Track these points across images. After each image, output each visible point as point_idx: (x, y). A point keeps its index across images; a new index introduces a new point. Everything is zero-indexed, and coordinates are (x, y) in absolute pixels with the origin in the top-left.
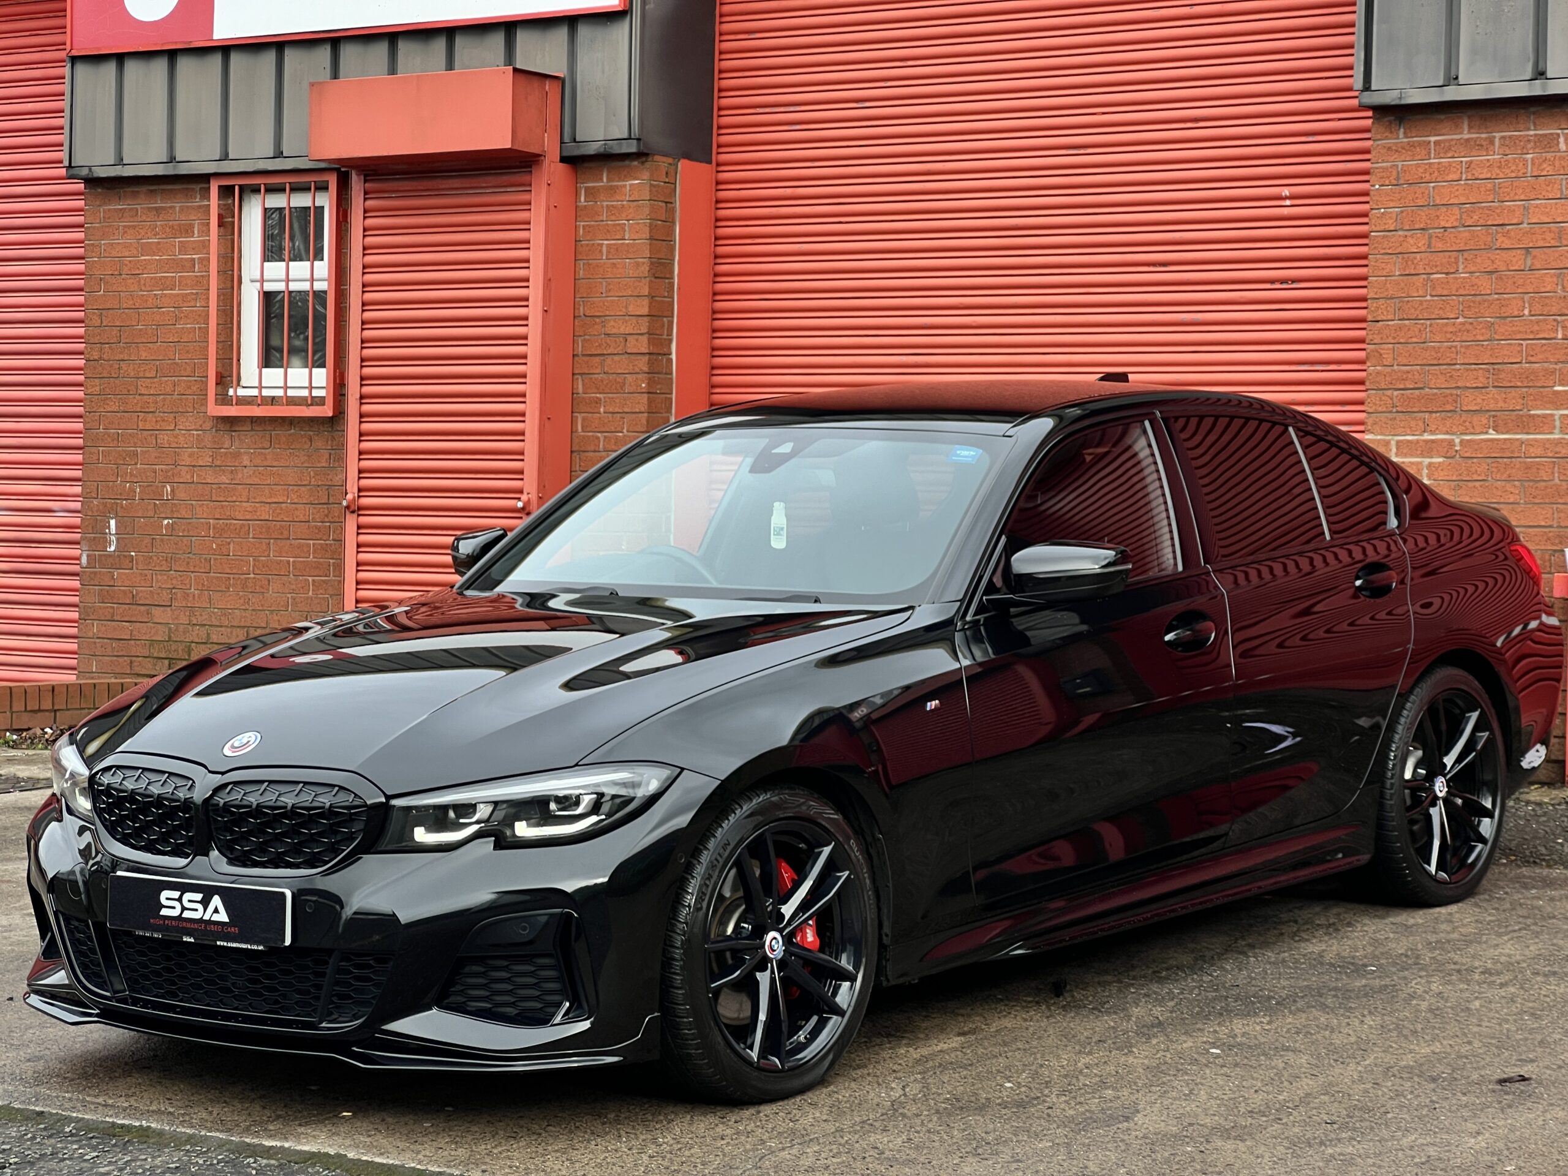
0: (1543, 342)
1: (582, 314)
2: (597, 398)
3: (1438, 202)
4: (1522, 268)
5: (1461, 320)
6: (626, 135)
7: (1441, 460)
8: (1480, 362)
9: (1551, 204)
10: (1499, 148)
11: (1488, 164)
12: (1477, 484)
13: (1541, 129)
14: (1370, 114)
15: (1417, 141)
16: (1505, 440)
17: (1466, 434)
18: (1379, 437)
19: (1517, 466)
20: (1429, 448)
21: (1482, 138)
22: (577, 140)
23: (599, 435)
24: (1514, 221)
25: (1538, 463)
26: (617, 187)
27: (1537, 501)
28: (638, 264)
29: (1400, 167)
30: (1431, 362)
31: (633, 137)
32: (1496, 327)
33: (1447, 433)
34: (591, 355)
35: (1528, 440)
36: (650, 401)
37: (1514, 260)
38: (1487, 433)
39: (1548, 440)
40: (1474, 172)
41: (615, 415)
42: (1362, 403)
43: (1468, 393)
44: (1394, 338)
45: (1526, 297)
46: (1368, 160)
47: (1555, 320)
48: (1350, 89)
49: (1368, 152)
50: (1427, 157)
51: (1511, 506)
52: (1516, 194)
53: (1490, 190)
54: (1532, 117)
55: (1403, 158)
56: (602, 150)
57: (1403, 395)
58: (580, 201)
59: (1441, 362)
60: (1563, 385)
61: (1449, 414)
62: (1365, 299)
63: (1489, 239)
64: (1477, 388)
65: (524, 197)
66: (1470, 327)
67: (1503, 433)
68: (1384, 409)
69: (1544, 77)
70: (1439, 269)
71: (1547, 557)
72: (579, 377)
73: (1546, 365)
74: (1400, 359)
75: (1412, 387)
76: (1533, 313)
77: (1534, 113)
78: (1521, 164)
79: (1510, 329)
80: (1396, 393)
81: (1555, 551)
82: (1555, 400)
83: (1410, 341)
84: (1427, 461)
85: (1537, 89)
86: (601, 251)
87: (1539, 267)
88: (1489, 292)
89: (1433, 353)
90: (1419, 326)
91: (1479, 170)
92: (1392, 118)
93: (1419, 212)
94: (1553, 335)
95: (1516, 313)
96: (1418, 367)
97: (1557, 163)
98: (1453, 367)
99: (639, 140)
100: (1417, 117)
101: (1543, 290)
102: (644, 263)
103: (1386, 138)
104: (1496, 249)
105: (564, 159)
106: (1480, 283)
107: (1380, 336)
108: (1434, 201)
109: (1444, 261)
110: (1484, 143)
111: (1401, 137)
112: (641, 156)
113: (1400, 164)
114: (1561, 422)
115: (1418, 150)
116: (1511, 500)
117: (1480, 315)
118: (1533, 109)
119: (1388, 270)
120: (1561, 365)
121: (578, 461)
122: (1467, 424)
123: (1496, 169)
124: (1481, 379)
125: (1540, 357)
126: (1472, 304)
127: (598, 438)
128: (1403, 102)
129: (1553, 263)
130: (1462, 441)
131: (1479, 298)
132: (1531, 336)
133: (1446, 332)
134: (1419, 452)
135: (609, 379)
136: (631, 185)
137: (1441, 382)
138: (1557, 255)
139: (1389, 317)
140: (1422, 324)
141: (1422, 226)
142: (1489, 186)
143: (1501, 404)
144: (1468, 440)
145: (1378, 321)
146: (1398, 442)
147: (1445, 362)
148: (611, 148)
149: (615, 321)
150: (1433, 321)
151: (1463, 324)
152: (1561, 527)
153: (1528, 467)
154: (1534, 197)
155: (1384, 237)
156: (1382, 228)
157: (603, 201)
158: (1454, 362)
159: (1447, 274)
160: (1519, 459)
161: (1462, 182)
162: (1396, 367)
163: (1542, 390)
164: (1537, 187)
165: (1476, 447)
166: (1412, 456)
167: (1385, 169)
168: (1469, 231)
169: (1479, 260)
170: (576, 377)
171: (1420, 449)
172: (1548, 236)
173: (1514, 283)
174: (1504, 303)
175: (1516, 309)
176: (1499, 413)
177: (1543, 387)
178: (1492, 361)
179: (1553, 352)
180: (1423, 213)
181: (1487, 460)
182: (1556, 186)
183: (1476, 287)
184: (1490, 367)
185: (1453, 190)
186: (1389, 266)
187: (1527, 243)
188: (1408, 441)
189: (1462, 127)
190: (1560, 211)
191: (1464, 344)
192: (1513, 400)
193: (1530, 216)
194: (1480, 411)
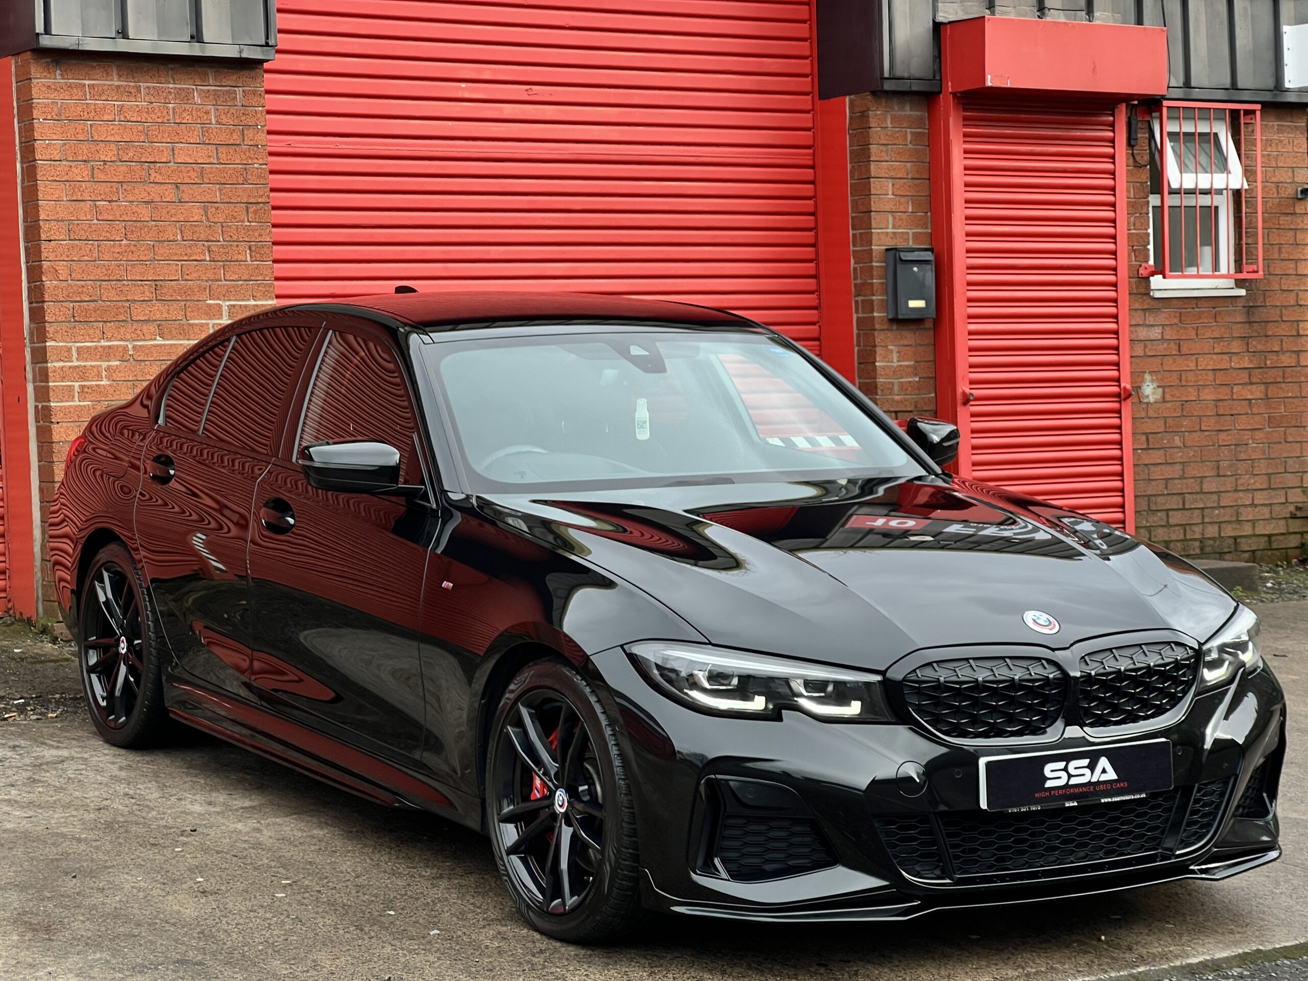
0: (195, 263)
3: (96, 138)
4: (174, 200)
5: (124, 242)
7: (118, 363)
8: (145, 279)
9: (192, 148)
10: (145, 96)
11: (138, 109)
13: (179, 84)
15: (73, 83)
16: (171, 345)
17: (137, 340)
18: (61, 344)
20: (107, 353)
21: (130, 86)
24: (164, 160)
29: (59, 104)
30: (103, 278)
32: (156, 249)
33: (122, 340)
37: (167, 193)
38: (155, 339)
40: (126, 115)
43: (137, 305)
44: (68, 256)
45: (178, 225)
47: (203, 245)
50: (83, 98)
52: (163, 137)
53: (141, 132)
54: (171, 72)
55: (62, 96)
57: (80, 306)
59: (111, 278)
60: (214, 299)
61: (123, 324)
63: (144, 174)
64: (144, 301)
66: (132, 248)
67: (168, 340)
68: (64, 319)
69: (199, 40)
70: (103, 197)
73: (198, 282)
74: (74, 275)
75: (87, 299)
76: (185, 238)
77: (172, 69)
78: (165, 111)
79: (168, 251)
80: (72, 305)
82: (209, 311)
83: (82, 259)
84: (105, 364)
87: (187, 200)
88: (147, 219)
89: (104, 270)
90: (89, 246)
91: (131, 113)
92: (49, 60)
93: (80, 146)
94: (203, 258)
95: (172, 238)
96: (91, 282)
97: (194, 113)
98: (122, 283)
100: (73, 62)
101: (191, 219)
103: (45, 77)
104: (151, 183)
106: (139, 211)
107: (54, 254)
108: (92, 137)
109: (107, 190)
110: (132, 91)
111: (59, 78)
113: (59, 102)
115: (75, 91)
117: (141, 238)
118: (171, 66)
119: (57, 196)
120: (210, 283)
122: (138, 332)
123: (144, 114)
124: (147, 293)
125: (194, 275)
126: (134, 229)
128: (81, 48)
129: (199, 197)
130: (134, 347)
131: (138, 224)
132: (186, 258)
133: (114, 252)
134: (98, 357)
137: (113, 296)
138: (201, 190)
139: (61, 238)
140: (92, 245)
141: (84, 159)
142: (140, 128)
143: (165, 315)
144: (140, 346)
145: (50, 241)
146: (78, 348)
147: (115, 278)
150: (101, 243)
151: (126, 245)
154: (178, 140)
155: (50, 165)
156: (48, 158)
158: (123, 278)
159: (109, 201)
161: (116, 123)
162: (70, 282)
163: (197, 303)
164: (180, 132)
165: (147, 351)
166: (91, 360)
167: (47, 105)
168: (127, 166)
169: (136, 191)
171: (98, 354)
172: (193, 175)
173: (168, 212)
174: (161, 229)
175: (171, 235)
176: (163, 323)
177: (198, 301)
178: (155, 278)
179: (204, 272)
180: (84, 147)
181: (157, 362)
182: (195, 132)
183: (136, 214)
184: (153, 283)
185: (109, 130)
186: (57, 192)
187: (175, 179)
188: (88, 347)
189: (112, 75)
190: (201, 154)
191: (130, 263)
192: (175, 312)
193: (176, 156)
194: (148, 321)
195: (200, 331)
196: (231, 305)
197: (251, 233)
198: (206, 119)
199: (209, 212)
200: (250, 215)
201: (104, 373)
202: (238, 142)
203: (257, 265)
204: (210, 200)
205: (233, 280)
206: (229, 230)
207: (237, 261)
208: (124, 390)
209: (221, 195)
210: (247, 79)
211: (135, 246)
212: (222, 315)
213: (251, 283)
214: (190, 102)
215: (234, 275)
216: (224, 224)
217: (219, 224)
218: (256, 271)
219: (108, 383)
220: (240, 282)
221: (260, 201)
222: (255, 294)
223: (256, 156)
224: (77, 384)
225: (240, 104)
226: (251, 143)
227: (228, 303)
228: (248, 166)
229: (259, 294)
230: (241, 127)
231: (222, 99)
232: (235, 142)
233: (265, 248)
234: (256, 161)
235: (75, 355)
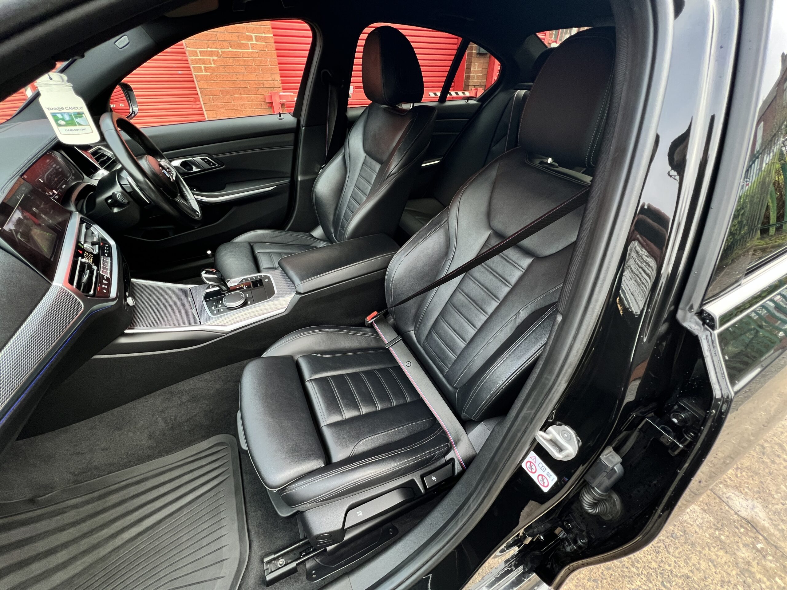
7: (216, 58)
12: (231, 66)
16: (236, 51)
17: (222, 49)
18: (192, 49)
19: (241, 60)
20: (211, 54)
25: (248, 60)
27: (250, 72)
33: (216, 48)
35: (242, 51)
38: (229, 49)
39: (248, 52)
43: (219, 34)
51: (242, 74)
60: (249, 33)
61: (215, 42)
64: (221, 32)
67: (234, 49)
82: (248, 38)
84: (211, 58)
114: (251, 46)
122: (222, 45)
130: (222, 52)
143: (231, 39)
146: (199, 51)
153: (245, 61)
160: (241, 58)
163: (242, 34)
165: (227, 53)
166: (206, 56)
171: (208, 54)
176: (231, 42)
181: (231, 58)
188: (203, 51)
192: (234, 37)
194: (224, 41)
195: (246, 46)
196: (256, 36)
201: (212, 62)
205: (255, 25)
208: (221, 69)
212: (253, 39)
213: (262, 26)
219: (214, 66)
220: (258, 26)
222: (264, 31)
224: (202, 66)
227: (254, 35)
235: (199, 54)
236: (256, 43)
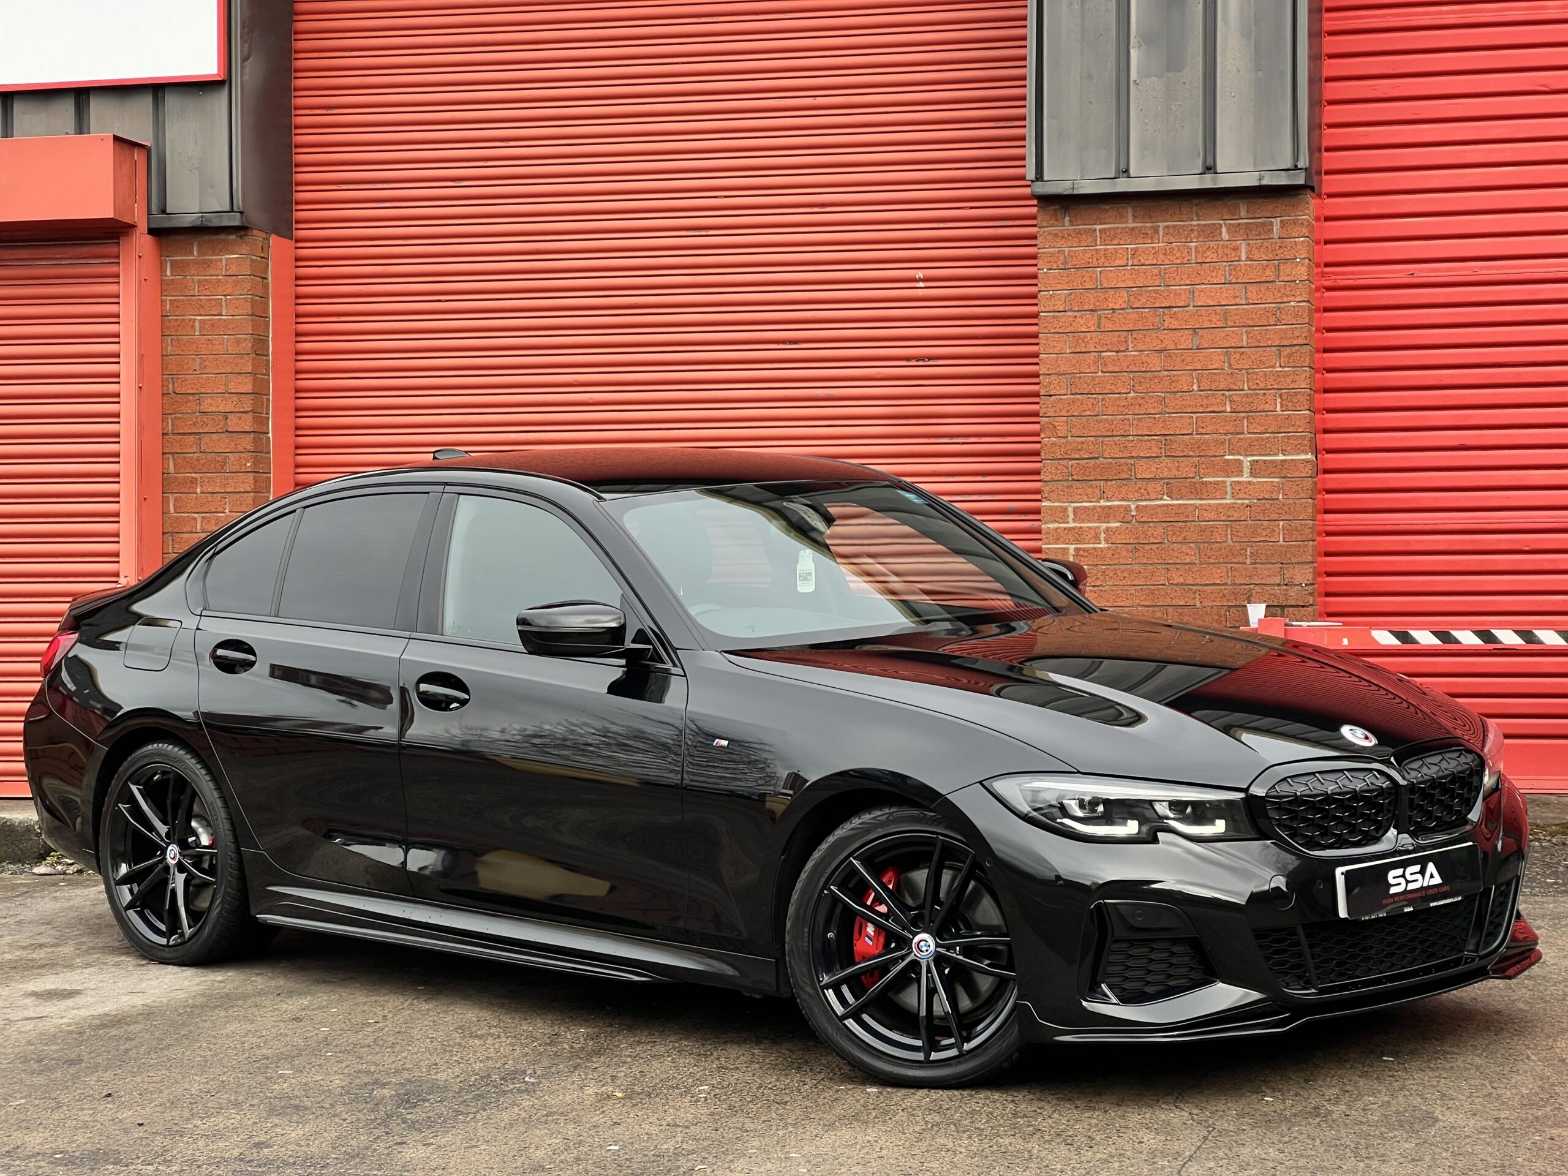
0: (1213, 414)
1: (171, 391)
2: (192, 477)
3: (1105, 285)
4: (1190, 347)
5: (1132, 394)
6: (227, 208)
7: (1118, 524)
8: (1152, 433)
9: (1215, 289)
10: (1163, 236)
11: (1154, 251)
12: (1154, 547)
13: (1204, 220)
14: (1035, 202)
15: (1083, 229)
16: (1180, 505)
17: (1141, 500)
18: (1056, 504)
19: (1192, 529)
20: (1106, 514)
21: (1146, 227)
22: (168, 211)
23: (196, 515)
24: (1182, 304)
25: (1212, 526)
26: (211, 261)
27: (1211, 561)
28: (238, 341)
29: (1067, 252)
30: (1106, 434)
31: (235, 209)
32: (1167, 401)
33: (1123, 500)
34: (184, 434)
35: (1201, 505)
36: (256, 481)
37: (1182, 339)
38: (1161, 499)
39: (1221, 504)
40: (1141, 258)
41: (215, 495)
42: (1038, 473)
43: (1142, 462)
44: (1067, 411)
45: (1194, 373)
46: (1036, 245)
47: (1223, 395)
48: (1023, 178)
49: (1035, 237)
50: (1093, 244)
51: (1187, 567)
52: (1181, 279)
53: (1156, 275)
54: (1194, 208)
55: (1069, 244)
56: (198, 223)
57: (1078, 464)
58: (166, 275)
59: (1115, 433)
60: (1233, 454)
61: (1125, 482)
62: (1037, 376)
63: (1157, 320)
64: (1150, 457)
65: (112, 269)
66: (1142, 401)
67: (1177, 499)
68: (1060, 478)
69: (1212, 171)
70: (1109, 347)
71: (1223, 612)
72: (170, 456)
73: (1216, 436)
74: (1073, 431)
75: (1086, 456)
76: (1202, 388)
77: (1196, 205)
78: (1186, 251)
79: (1180, 403)
80: (1070, 463)
81: (1230, 607)
82: (1225, 468)
83: (1083, 414)
84: (1104, 526)
85: (1207, 182)
86: (193, 327)
87: (1206, 346)
88: (1159, 369)
89: (1106, 425)
90: (1092, 400)
91: (1145, 257)
92: (1058, 207)
93: (1087, 294)
94: (1223, 408)
95: (1186, 389)
96: (1092, 438)
97: (1220, 251)
98: (1127, 438)
99: (241, 213)
100: (1085, 207)
101: (1211, 367)
102: (245, 340)
103: (1052, 225)
104: (1165, 329)
105: (151, 231)
106: (1149, 361)
107: (1053, 410)
108: (1101, 285)
109: (1114, 340)
110: (1149, 232)
111: (1067, 225)
112: (241, 230)
113: (1066, 250)
114: (1233, 488)
115: (1084, 237)
116: (1188, 561)
117: (1150, 390)
118: (1195, 201)
119: (1059, 348)
120: (1230, 436)
121: (170, 543)
122: (1143, 491)
123: (1161, 256)
124: (1155, 449)
125: (1210, 429)
126: (1143, 380)
127: (195, 519)
128: (1075, 192)
129: (1219, 343)
130: (1137, 507)
131: (1148, 375)
132: (1202, 410)
133: (1118, 406)
134: (1096, 518)
135: (206, 458)
136: (227, 259)
137: (1115, 452)
138: (1223, 335)
139: (1062, 392)
140: (1095, 398)
141: (1091, 308)
142: (1156, 271)
143: (1174, 472)
144: (1143, 506)
145: (1051, 396)
146: (1075, 509)
147: (1119, 433)
148: (209, 220)
149: (212, 398)
150: (1106, 396)
151: (1133, 398)
152: (1236, 584)
153: (1203, 530)
154: (1199, 282)
155: (1054, 317)
156: (1051, 309)
157: (194, 275)
158: (1128, 433)
159: (1117, 352)
160: (1193, 523)
161: (1129, 268)
162: (1070, 438)
163: (1213, 459)
164: (1201, 273)
165: (1152, 512)
166: (1089, 521)
167: (1052, 254)
168: (1138, 313)
169: (1147, 340)
170: (166, 456)
171: (1097, 515)
172: (1214, 318)
173: (1183, 361)
174: (1174, 379)
175: (1185, 385)
176: (1172, 481)
177: (1214, 456)
178: (1163, 433)
179: (1222, 424)
180: (1091, 295)
181: (1163, 524)
182: (1220, 272)
183: (1146, 364)
184: (1163, 439)
185: (1120, 275)
186: (1060, 344)
187: (1194, 324)
188: (1085, 507)
189: (1126, 217)
190: (1224, 295)
191: (1136, 417)
192: (1186, 469)
193: (1196, 299)
194: (1154, 479)
195: (1217, 489)
196: (1253, 461)
197: (1281, 379)
198: (1236, 256)
199: (1232, 359)
200: (1282, 359)
201: (1103, 535)
202: (1272, 279)
203: (1289, 415)
204: (1233, 345)
205: (1257, 433)
206: (1255, 377)
207: (1264, 411)
208: (1124, 553)
209: (1248, 338)
210: (1287, 208)
211: (1143, 398)
212: (1242, 471)
213: (1280, 435)
214: (1216, 238)
215: (1259, 427)
216: (1250, 371)
217: (1244, 371)
218: (1287, 422)
219: (1106, 546)
220: (1267, 435)
221: (1295, 343)
222: (1284, 447)
223: (1293, 293)
224: (1072, 547)
225: (1276, 236)
226: (1288, 279)
227: (1250, 459)
228: (1282, 305)
229: (1289, 448)
230: (1276, 262)
231: (1254, 233)
232: (1268, 279)
233: (1299, 397)
234: (1292, 298)
235: (1071, 516)
236: (1250, 479)
